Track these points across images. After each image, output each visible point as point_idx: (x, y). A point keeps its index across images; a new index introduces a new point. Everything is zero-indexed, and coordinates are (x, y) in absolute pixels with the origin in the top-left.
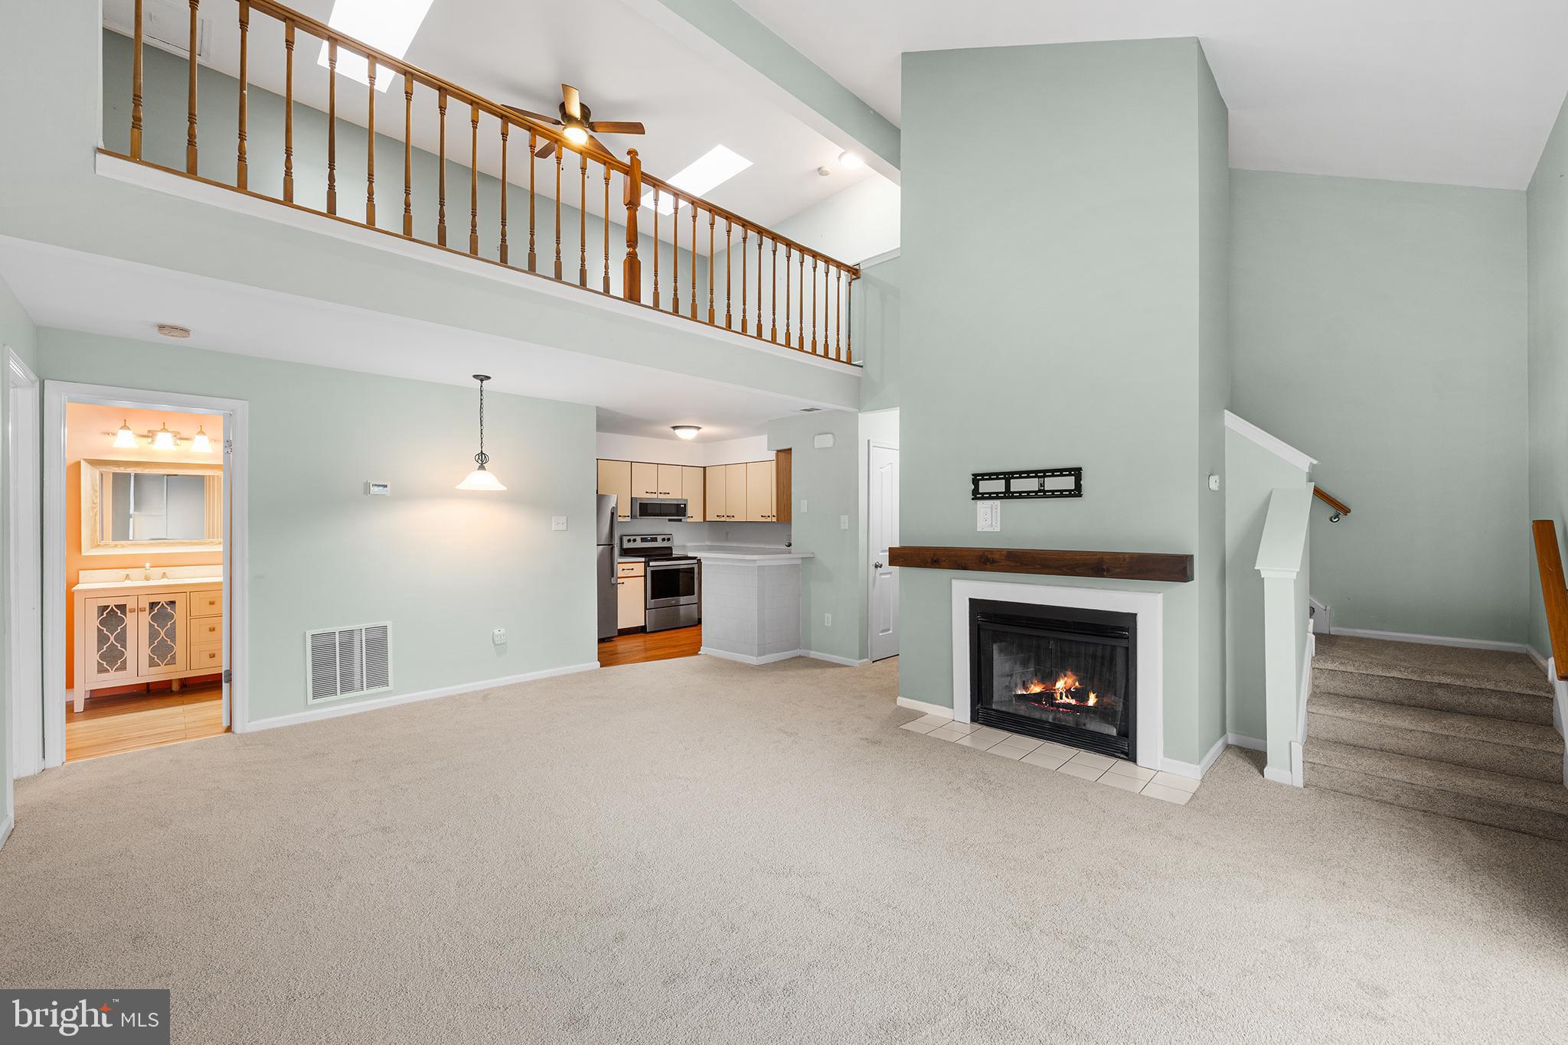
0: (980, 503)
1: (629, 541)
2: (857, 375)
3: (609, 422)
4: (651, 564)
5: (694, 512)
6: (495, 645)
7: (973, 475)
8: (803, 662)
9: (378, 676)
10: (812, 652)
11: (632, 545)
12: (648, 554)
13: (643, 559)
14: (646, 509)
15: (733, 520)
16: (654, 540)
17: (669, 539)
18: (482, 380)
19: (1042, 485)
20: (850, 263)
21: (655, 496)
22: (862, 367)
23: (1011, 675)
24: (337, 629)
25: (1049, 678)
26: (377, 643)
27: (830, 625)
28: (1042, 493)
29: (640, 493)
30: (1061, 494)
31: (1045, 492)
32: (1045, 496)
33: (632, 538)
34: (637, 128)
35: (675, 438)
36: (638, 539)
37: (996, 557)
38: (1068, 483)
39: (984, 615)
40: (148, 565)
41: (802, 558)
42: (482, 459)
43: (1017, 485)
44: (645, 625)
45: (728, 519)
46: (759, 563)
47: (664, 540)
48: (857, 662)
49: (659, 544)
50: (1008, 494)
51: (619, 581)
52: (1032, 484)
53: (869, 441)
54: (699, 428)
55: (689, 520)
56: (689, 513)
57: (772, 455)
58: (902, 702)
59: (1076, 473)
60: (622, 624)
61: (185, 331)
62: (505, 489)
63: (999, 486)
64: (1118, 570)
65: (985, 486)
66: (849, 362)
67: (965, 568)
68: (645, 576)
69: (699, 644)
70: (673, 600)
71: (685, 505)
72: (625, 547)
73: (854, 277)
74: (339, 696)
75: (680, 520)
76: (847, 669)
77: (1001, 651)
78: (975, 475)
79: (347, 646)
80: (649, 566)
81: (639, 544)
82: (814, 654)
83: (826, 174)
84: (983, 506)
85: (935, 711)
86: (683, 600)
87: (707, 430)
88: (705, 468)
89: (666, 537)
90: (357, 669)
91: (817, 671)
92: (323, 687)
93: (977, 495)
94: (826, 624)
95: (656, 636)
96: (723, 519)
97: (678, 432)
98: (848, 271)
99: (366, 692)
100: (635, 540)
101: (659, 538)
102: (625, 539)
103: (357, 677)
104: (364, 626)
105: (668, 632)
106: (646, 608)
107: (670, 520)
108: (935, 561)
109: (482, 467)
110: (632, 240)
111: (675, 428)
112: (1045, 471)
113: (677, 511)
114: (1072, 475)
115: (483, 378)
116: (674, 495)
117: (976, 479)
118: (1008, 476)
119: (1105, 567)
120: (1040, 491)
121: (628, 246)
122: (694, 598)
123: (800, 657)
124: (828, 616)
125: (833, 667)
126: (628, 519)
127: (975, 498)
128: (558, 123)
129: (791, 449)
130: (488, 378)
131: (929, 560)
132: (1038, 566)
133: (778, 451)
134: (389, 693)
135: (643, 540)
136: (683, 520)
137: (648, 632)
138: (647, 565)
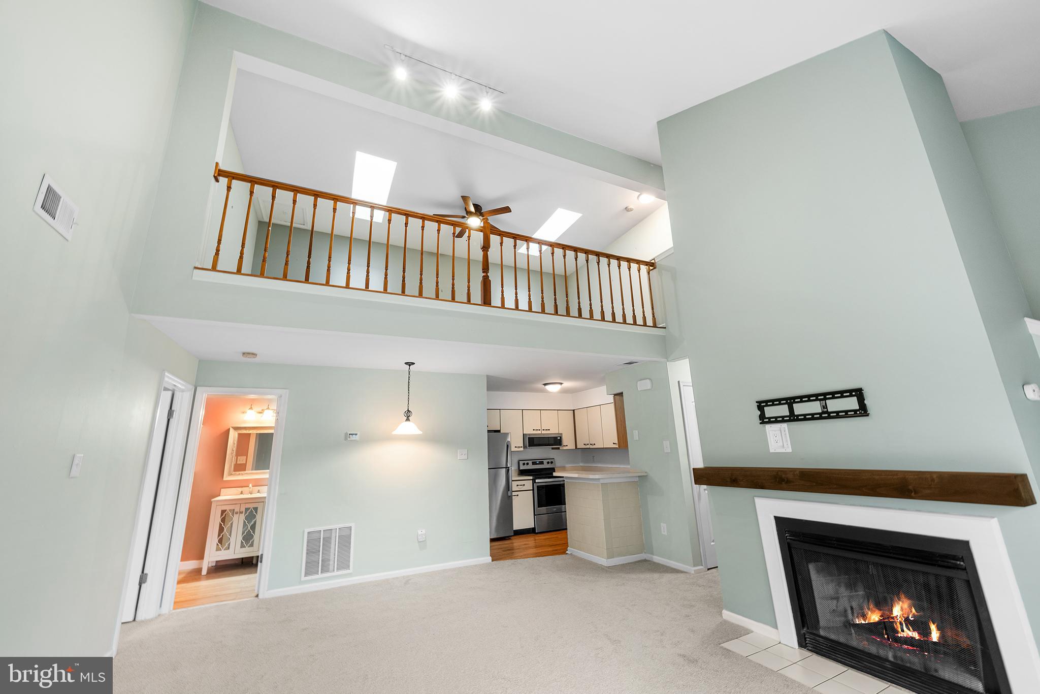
0: (768, 427)
1: (524, 464)
2: (663, 334)
3: (495, 384)
4: (537, 481)
5: (568, 443)
6: (419, 542)
7: (757, 402)
8: (647, 566)
9: (344, 564)
10: (654, 557)
11: (526, 467)
12: (535, 474)
13: (531, 478)
14: (533, 441)
15: (594, 447)
16: (542, 463)
17: (552, 463)
18: (410, 365)
19: (825, 407)
20: (648, 260)
21: (539, 432)
22: (665, 328)
23: (837, 599)
24: (322, 528)
25: (883, 604)
26: (345, 540)
27: (665, 533)
28: (826, 415)
29: (529, 431)
30: (846, 414)
31: (827, 412)
32: (829, 417)
33: (526, 462)
34: (507, 210)
35: (546, 391)
36: (530, 462)
37: (790, 476)
38: (851, 403)
39: (793, 534)
40: (251, 485)
41: (639, 476)
42: (408, 415)
43: (799, 409)
44: (535, 528)
45: (591, 447)
46: (602, 481)
47: (548, 463)
48: (692, 569)
49: (545, 466)
50: (793, 418)
51: (514, 494)
52: (815, 407)
53: (679, 382)
54: (561, 384)
55: (565, 448)
56: (564, 442)
57: (611, 399)
58: (727, 615)
59: (858, 393)
60: (517, 526)
61: (254, 355)
62: (421, 433)
63: (783, 410)
64: (928, 491)
65: (770, 412)
66: (655, 326)
67: (762, 487)
68: (533, 490)
69: (566, 545)
71: (561, 437)
72: (521, 469)
73: (651, 268)
74: (320, 576)
75: (559, 448)
76: (682, 575)
77: (818, 571)
78: (759, 403)
79: (327, 540)
80: (535, 483)
81: (531, 467)
82: (657, 559)
83: (631, 210)
84: (770, 428)
85: (760, 630)
87: (567, 384)
88: (574, 410)
89: (550, 461)
90: (332, 557)
91: (656, 575)
92: (311, 568)
93: (764, 420)
94: (663, 533)
95: (542, 537)
96: (588, 447)
97: (547, 387)
98: (647, 265)
99: (336, 573)
100: (528, 464)
101: (545, 462)
102: (521, 463)
103: (331, 563)
104: (338, 526)
105: (548, 534)
106: (535, 515)
107: (553, 448)
108: (734, 481)
109: (408, 419)
110: (486, 268)
111: (545, 384)
112: (825, 394)
113: (555, 442)
114: (854, 396)
115: (410, 364)
116: (553, 431)
117: (761, 405)
118: (790, 401)
119: (910, 487)
120: (823, 413)
121: (483, 272)
123: (645, 561)
124: (663, 526)
125: (671, 572)
126: (522, 449)
127: (763, 423)
128: (464, 217)
129: (622, 393)
130: (413, 364)
131: (729, 480)
132: (835, 486)
133: (615, 395)
134: (350, 575)
135: (534, 463)
136: (560, 448)
137: (537, 533)
138: (534, 482)
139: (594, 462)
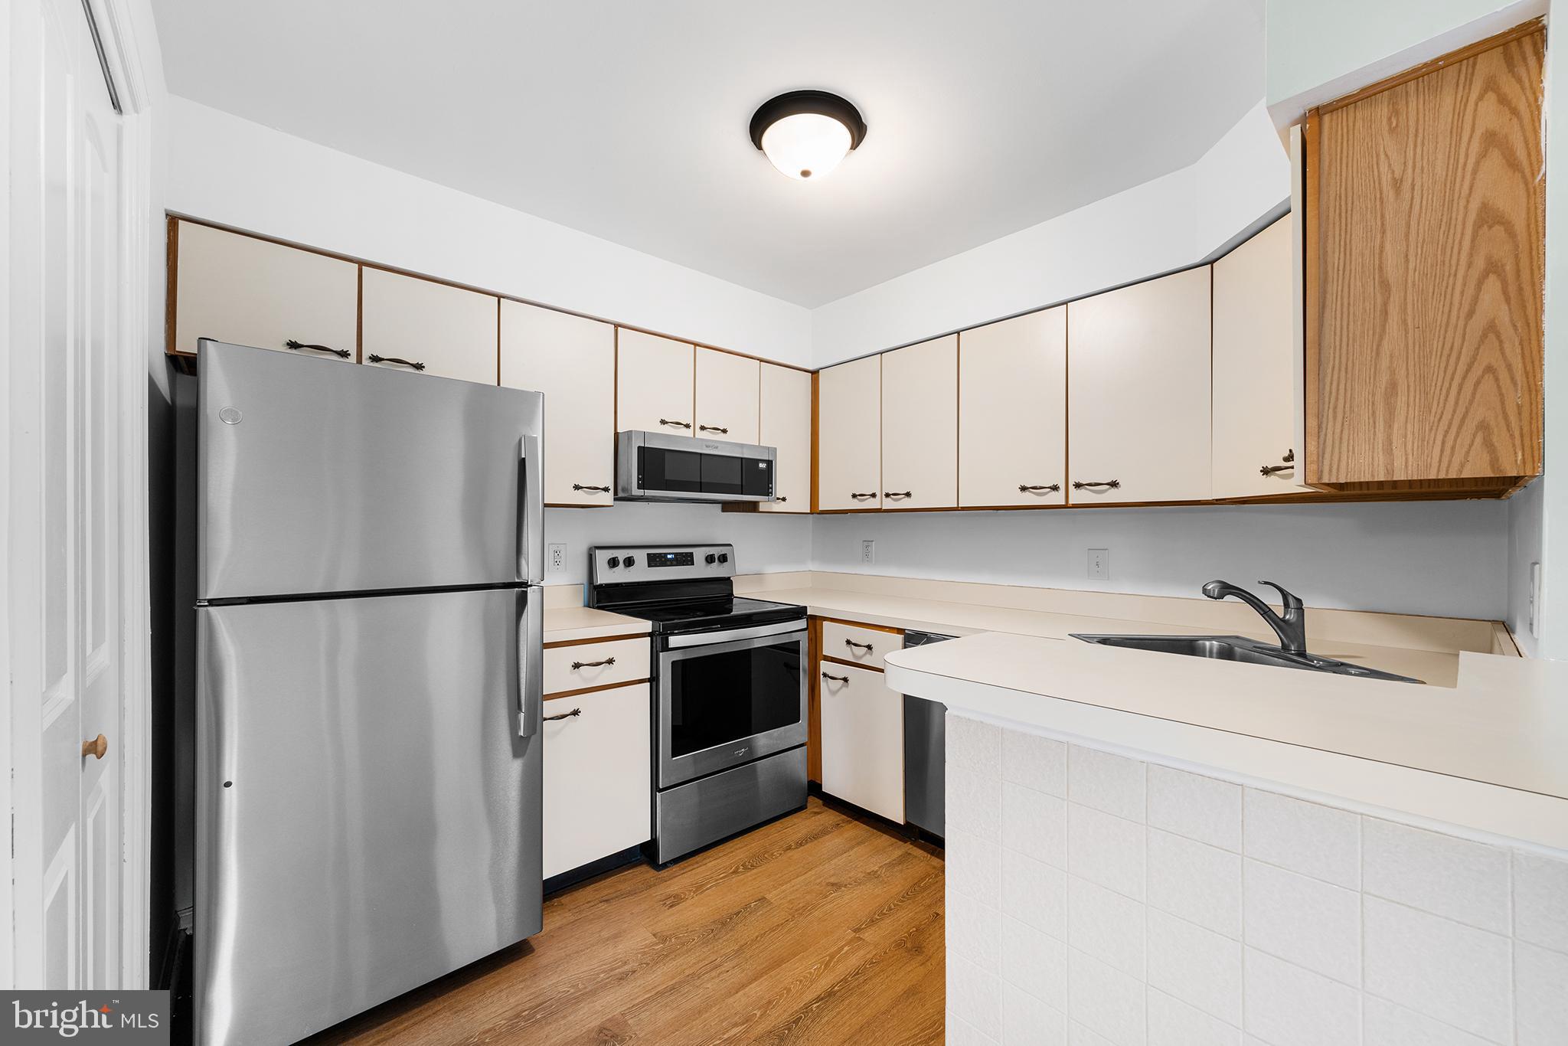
1: (613, 563)
4: (675, 641)
5: (789, 485)
11: (620, 577)
13: (646, 626)
14: (656, 470)
16: (686, 560)
17: (723, 559)
21: (686, 432)
29: (641, 420)
33: (621, 555)
36: (640, 557)
44: (655, 838)
45: (889, 504)
47: (710, 559)
49: (699, 570)
55: (777, 507)
56: (780, 486)
68: (654, 679)
70: (739, 746)
71: (770, 463)
72: (599, 582)
75: (753, 507)
80: (666, 648)
81: (642, 573)
86: (764, 741)
88: (815, 373)
89: (716, 552)
96: (872, 504)
100: (629, 562)
101: (699, 555)
102: (602, 557)
106: (655, 788)
107: (727, 506)
113: (744, 478)
116: (741, 435)
122: (796, 732)
126: (607, 498)
135: (655, 561)
136: (762, 507)
137: (665, 865)
138: (659, 643)
139: (866, 557)
